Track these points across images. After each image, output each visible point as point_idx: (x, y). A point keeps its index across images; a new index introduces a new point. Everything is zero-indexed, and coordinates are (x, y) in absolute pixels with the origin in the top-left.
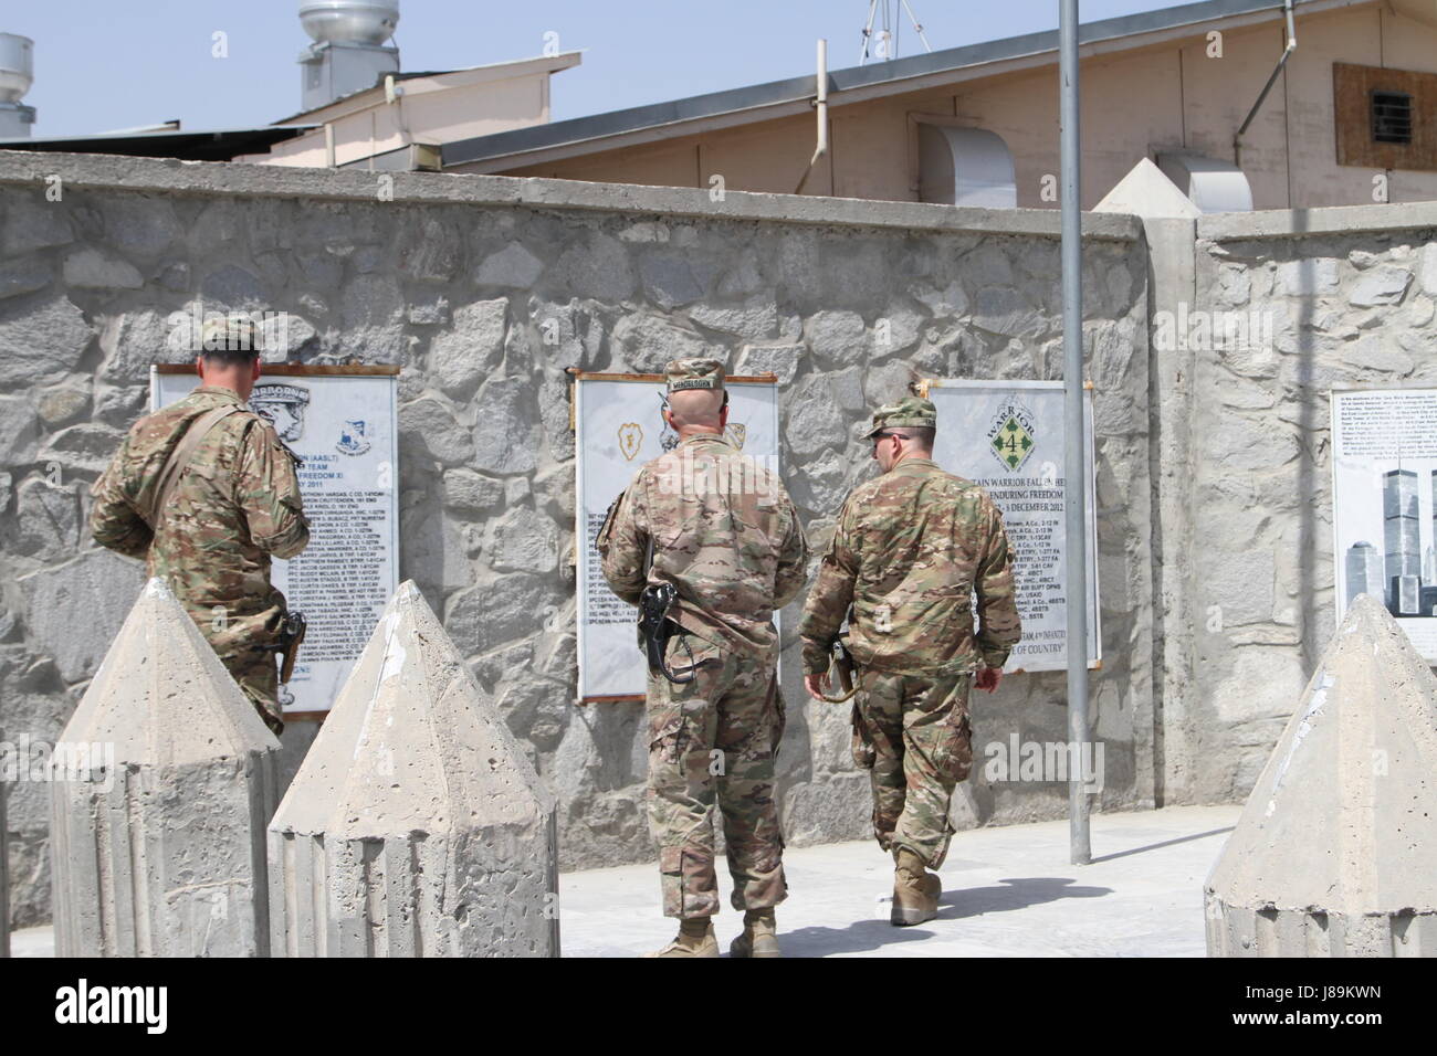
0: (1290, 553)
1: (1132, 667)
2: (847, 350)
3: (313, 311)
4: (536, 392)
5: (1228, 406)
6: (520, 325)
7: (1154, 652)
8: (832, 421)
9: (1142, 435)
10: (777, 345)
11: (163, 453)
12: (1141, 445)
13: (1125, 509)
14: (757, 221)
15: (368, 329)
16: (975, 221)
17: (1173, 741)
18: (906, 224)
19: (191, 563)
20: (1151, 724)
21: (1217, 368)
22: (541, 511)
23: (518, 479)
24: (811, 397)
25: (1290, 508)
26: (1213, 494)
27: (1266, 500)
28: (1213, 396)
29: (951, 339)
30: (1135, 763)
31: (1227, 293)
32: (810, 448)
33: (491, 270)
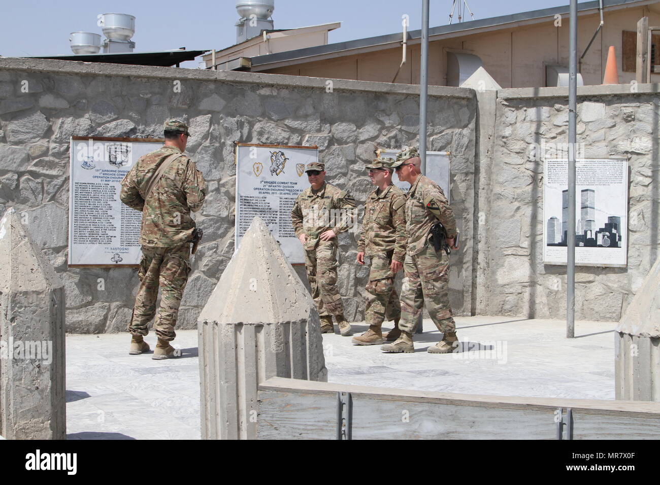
0: (527, 220)
1: (464, 262)
2: (348, 137)
3: (134, 118)
4: (222, 150)
5: (506, 163)
6: (216, 125)
7: (473, 256)
8: (342, 164)
9: (472, 173)
10: (320, 135)
11: (154, 169)
12: (471, 177)
13: (463, 201)
14: (313, 88)
15: (156, 125)
16: (403, 89)
17: (480, 291)
18: (374, 90)
19: (164, 211)
20: (471, 284)
21: (503, 148)
22: (223, 194)
23: (213, 182)
24: (333, 155)
25: (528, 203)
26: (499, 197)
27: (519, 200)
28: (501, 159)
29: (392, 134)
30: (463, 298)
31: (508, 119)
32: (332, 174)
33: (205, 104)
